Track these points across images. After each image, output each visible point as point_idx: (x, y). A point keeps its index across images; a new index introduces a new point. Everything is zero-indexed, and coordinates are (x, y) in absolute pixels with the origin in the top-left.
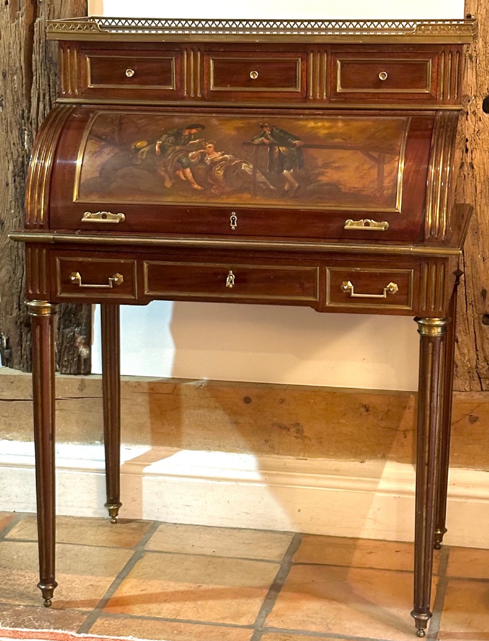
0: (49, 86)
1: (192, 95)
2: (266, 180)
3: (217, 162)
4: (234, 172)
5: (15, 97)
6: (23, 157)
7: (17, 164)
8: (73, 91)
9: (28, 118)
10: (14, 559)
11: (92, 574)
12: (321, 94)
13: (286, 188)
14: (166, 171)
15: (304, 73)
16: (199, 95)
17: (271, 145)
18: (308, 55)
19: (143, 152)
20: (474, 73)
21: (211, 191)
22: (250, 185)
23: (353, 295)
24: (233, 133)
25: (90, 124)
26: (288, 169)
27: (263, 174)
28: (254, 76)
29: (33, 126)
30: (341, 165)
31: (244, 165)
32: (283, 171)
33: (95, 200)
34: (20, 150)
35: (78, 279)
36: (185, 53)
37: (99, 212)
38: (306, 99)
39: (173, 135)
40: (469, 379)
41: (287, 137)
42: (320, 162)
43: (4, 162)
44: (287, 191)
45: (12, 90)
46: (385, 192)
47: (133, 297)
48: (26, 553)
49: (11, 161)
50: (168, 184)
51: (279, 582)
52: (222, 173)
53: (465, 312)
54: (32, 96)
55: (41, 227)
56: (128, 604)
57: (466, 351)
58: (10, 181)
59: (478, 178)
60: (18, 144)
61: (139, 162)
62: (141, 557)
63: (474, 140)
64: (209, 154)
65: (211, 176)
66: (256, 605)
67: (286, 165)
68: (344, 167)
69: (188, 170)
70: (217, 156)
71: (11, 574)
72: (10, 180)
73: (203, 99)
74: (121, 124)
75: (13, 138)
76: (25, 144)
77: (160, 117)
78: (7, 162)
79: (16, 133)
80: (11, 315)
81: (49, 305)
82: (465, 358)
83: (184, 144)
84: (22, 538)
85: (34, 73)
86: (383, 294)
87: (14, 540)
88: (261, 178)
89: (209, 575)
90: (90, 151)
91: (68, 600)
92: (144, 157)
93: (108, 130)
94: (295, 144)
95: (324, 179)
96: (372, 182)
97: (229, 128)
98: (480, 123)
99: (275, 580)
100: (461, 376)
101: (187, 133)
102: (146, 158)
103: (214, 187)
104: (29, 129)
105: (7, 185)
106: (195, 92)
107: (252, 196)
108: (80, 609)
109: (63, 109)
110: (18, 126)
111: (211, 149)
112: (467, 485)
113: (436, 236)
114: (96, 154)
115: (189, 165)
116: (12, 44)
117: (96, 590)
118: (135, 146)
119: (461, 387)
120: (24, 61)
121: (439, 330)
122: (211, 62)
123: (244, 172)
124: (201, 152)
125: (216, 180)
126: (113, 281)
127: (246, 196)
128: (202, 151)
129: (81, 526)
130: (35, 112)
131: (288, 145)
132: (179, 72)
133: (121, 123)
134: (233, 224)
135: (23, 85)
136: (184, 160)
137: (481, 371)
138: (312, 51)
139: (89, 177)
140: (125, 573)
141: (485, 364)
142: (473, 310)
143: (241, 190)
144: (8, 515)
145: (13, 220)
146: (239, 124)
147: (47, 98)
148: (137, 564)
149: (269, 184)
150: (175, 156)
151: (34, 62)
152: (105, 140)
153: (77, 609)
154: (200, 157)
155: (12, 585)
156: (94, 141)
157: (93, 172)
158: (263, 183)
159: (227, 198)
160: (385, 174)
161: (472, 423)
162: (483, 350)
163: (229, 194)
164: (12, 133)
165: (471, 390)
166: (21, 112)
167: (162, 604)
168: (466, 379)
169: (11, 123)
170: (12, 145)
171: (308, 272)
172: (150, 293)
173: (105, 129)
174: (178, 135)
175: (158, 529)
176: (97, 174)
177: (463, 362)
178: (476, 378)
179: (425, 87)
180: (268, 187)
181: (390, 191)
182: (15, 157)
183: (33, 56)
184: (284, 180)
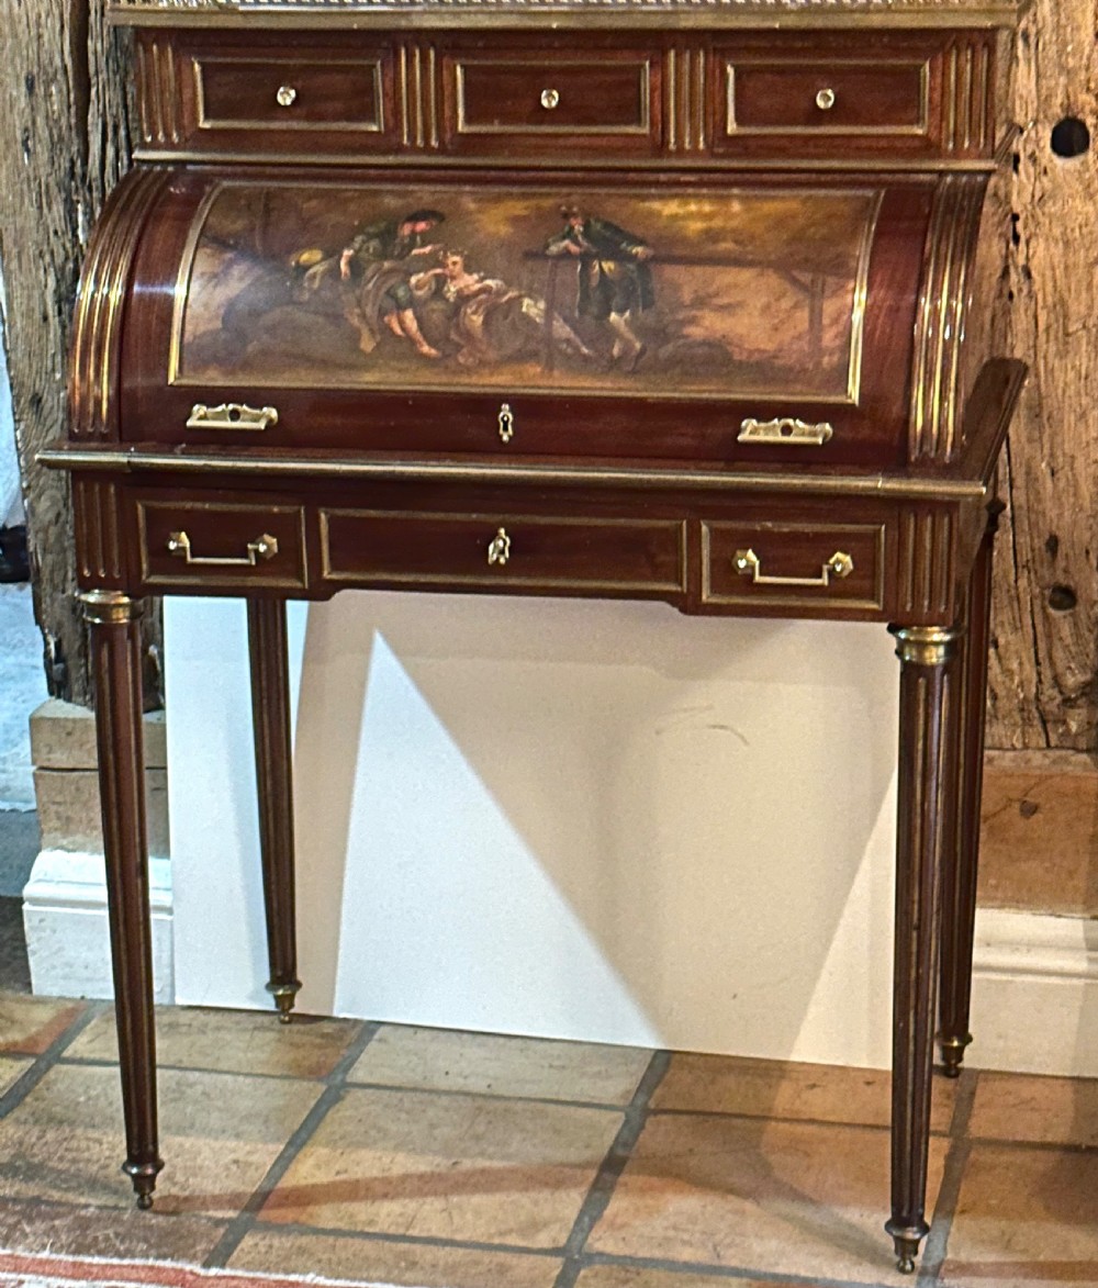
0: (126, 106)
1: (419, 142)
2: (572, 335)
3: (468, 296)
4: (506, 318)
5: (55, 132)
6: (76, 260)
7: (63, 274)
8: (168, 135)
9: (84, 176)
10: (78, 1103)
11: (238, 1136)
12: (694, 141)
13: (616, 351)
14: (363, 316)
15: (657, 94)
16: (434, 143)
17: (586, 259)
18: (665, 54)
19: (314, 276)
20: (1033, 73)
21: (456, 360)
22: (538, 347)
23: (758, 578)
24: (505, 230)
25: (205, 209)
26: (621, 311)
27: (566, 320)
28: (550, 102)
29: (95, 194)
30: (732, 300)
31: (527, 301)
32: (609, 314)
33: (214, 378)
34: (68, 245)
35: (184, 549)
36: (403, 52)
37: (223, 406)
38: (661, 148)
39: (376, 236)
40: (1020, 722)
41: (617, 238)
42: (687, 296)
43: (37, 269)
44: (620, 358)
45: (47, 117)
46: (826, 360)
47: (299, 585)
48: (104, 1089)
49: (52, 269)
50: (367, 345)
51: (620, 1152)
52: (481, 318)
53: (1012, 583)
54: (89, 128)
55: (104, 438)
56: (309, 1204)
57: (1015, 666)
58: (50, 313)
59: (1040, 297)
60: (63, 233)
61: (306, 296)
62: (338, 1099)
63: (1033, 216)
64: (453, 278)
65: (457, 326)
66: (570, 1203)
67: (617, 301)
68: (740, 304)
69: (409, 315)
70: (470, 282)
71: (73, 1137)
72: (51, 310)
73: (442, 151)
74: (268, 211)
75: (54, 221)
76: (80, 232)
77: (350, 194)
78: (42, 271)
79: (59, 209)
80: (63, 592)
81: (126, 600)
82: (1012, 680)
83: (401, 257)
84: (96, 1056)
85: (93, 81)
86: (820, 576)
87: (81, 1062)
88: (561, 329)
89: (478, 1138)
90: (203, 274)
91: (187, 1193)
92: (316, 285)
93: (239, 225)
94: (637, 254)
95: (695, 332)
96: (799, 337)
97: (495, 219)
98: (1045, 180)
99: (612, 1149)
100: (1004, 717)
101: (406, 229)
102: (320, 288)
103: (465, 350)
104: (85, 200)
105: (45, 318)
106: (426, 138)
107: (542, 372)
108: (211, 1213)
109: (147, 174)
110: (63, 195)
111: (459, 267)
112: (1014, 945)
113: (932, 454)
114: (214, 278)
115: (412, 303)
116: (43, 16)
117: (244, 1173)
118: (297, 263)
119: (1004, 740)
120: (71, 52)
121: (941, 650)
122: (459, 69)
123: (526, 318)
124: (436, 276)
125: (468, 336)
126: (257, 552)
127: (533, 370)
128: (439, 271)
129: (218, 1029)
130: (97, 163)
131: (621, 257)
132: (391, 92)
133: (267, 208)
134: (506, 429)
135: (69, 107)
136: (401, 293)
137: (1047, 708)
138: (674, 46)
139: (202, 329)
140: (303, 1135)
141: (1055, 692)
142: (1029, 578)
143: (521, 357)
144: (70, 1005)
145: (59, 393)
146: (518, 208)
147: (122, 132)
148: (330, 1113)
149: (580, 343)
150: (384, 282)
151: (91, 58)
152: (233, 248)
153: (203, 1213)
154: (433, 287)
155: (74, 1161)
156: (208, 251)
157: (210, 320)
158: (568, 341)
159: (492, 374)
160: (826, 321)
161: (1028, 818)
162: (1052, 664)
163: (496, 366)
164: (50, 209)
165: (1026, 747)
166: (68, 165)
167: (377, 1204)
168: (1015, 724)
169: (47, 186)
170: (52, 234)
171: (665, 530)
172: (334, 576)
173: (234, 222)
174: (388, 235)
175: (376, 1036)
176: (219, 324)
177: (1009, 690)
178: (1037, 722)
179: (917, 121)
180: (577, 349)
181: (835, 359)
182: (59, 260)
183: (89, 43)
184: (610, 334)
